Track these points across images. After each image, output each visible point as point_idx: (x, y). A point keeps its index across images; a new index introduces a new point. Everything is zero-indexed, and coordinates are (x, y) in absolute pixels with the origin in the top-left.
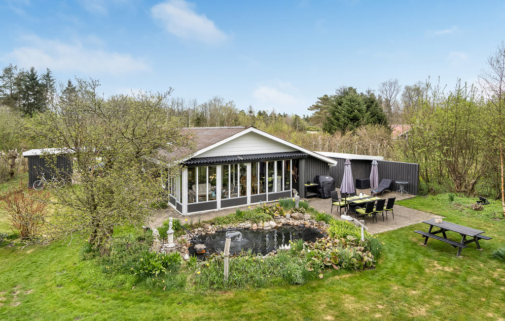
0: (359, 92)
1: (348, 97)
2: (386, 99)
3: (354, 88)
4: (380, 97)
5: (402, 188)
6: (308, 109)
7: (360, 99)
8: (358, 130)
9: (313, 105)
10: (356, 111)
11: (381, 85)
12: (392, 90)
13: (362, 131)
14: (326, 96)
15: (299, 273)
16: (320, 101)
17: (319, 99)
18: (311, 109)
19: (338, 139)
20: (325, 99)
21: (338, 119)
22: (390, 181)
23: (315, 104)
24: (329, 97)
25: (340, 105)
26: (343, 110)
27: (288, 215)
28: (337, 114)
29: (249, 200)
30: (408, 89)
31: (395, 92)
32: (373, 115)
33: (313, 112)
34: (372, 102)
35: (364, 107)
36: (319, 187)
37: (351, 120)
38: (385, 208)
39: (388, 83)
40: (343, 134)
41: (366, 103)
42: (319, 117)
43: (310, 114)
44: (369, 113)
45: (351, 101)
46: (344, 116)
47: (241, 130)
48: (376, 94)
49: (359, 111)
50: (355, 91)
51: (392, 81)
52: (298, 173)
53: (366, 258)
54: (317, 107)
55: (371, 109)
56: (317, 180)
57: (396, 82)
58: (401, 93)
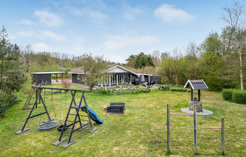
0: (145, 54)
1: (142, 57)
2: (156, 57)
3: (143, 53)
4: (153, 56)
5: (157, 83)
6: (125, 60)
7: (145, 58)
8: (145, 68)
9: (127, 59)
10: (144, 62)
11: (153, 52)
12: (157, 54)
13: (146, 68)
14: (132, 55)
15: (135, 92)
16: (130, 57)
17: (130, 56)
18: (126, 60)
19: (139, 70)
20: (132, 57)
21: (138, 64)
22: (154, 81)
23: (128, 59)
24: (133, 56)
25: (139, 59)
26: (140, 61)
27: (129, 87)
28: (138, 62)
29: (117, 85)
30: (162, 54)
31: (158, 55)
32: (150, 63)
33: (127, 62)
34: (149, 59)
35: (147, 60)
36: (135, 82)
37: (143, 65)
38: (152, 85)
39: (156, 51)
40: (140, 69)
41: (147, 59)
42: (129, 64)
43: (126, 62)
44: (148, 62)
45: (143, 58)
46: (140, 63)
47: (115, 66)
48: (152, 55)
49: (145, 61)
50: (143, 54)
51: (157, 51)
52: (130, 78)
53: (147, 90)
54: (129, 60)
55: (149, 61)
56: (134, 80)
57: (158, 51)
58: (160, 55)
